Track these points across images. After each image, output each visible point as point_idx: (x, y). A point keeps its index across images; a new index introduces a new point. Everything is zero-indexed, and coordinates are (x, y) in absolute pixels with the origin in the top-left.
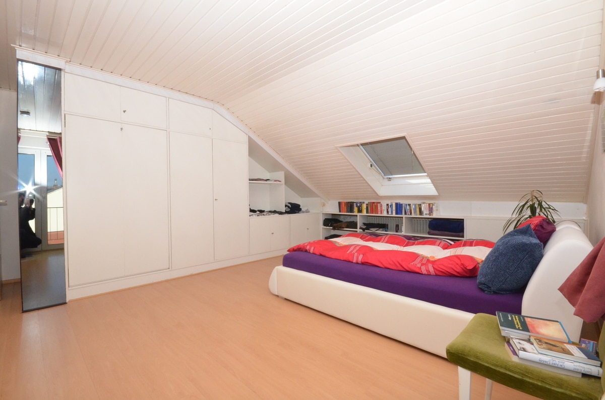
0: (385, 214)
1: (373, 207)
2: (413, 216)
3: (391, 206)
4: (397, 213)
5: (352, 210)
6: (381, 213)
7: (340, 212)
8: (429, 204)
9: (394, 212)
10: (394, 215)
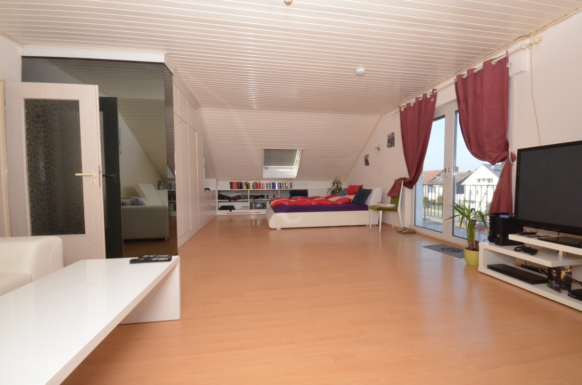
0: (265, 189)
1: (256, 185)
2: (282, 189)
3: (270, 184)
4: (273, 188)
5: (241, 187)
6: (263, 188)
7: (231, 188)
8: (291, 183)
9: (271, 188)
10: (271, 189)
